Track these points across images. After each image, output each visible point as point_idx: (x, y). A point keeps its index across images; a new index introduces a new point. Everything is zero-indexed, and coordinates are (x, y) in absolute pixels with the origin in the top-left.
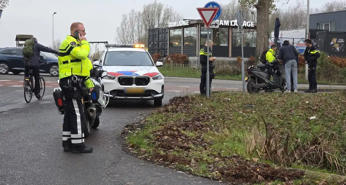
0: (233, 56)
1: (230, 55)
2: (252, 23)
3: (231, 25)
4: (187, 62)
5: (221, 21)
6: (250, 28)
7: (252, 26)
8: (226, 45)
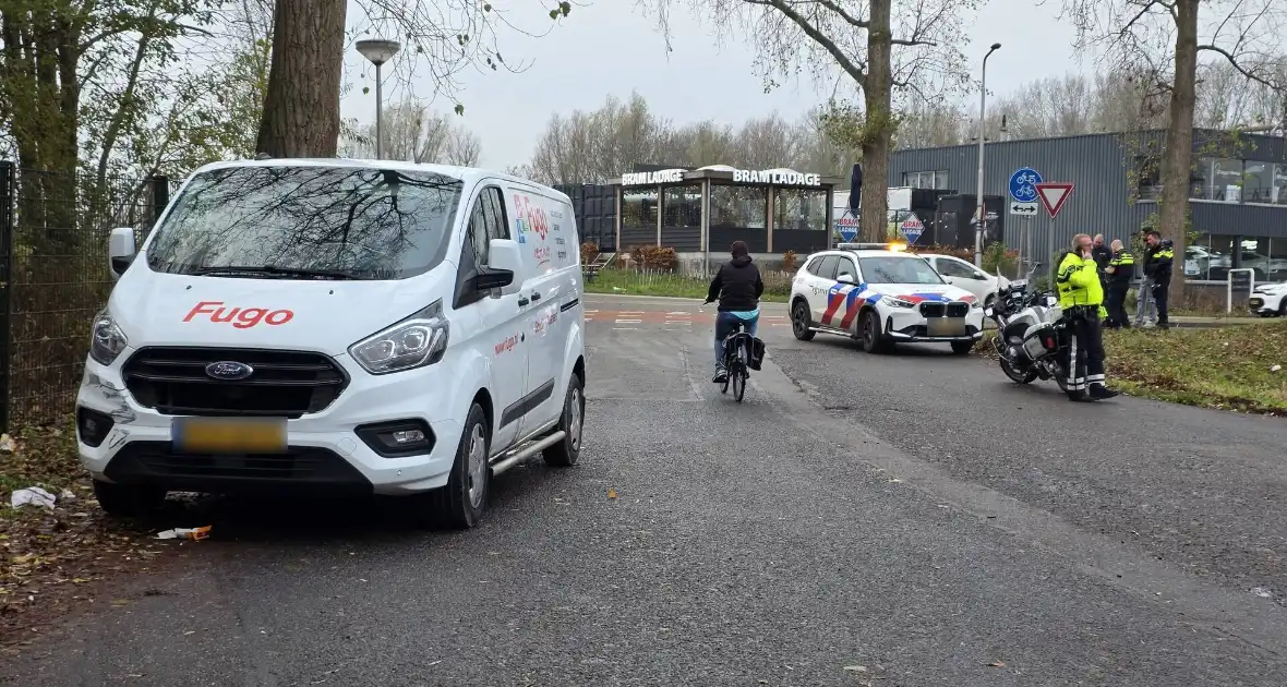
0: (774, 251)
1: (770, 249)
2: (816, 176)
3: (774, 181)
4: (675, 265)
5: (754, 172)
6: (813, 188)
7: (816, 184)
8: (760, 226)
